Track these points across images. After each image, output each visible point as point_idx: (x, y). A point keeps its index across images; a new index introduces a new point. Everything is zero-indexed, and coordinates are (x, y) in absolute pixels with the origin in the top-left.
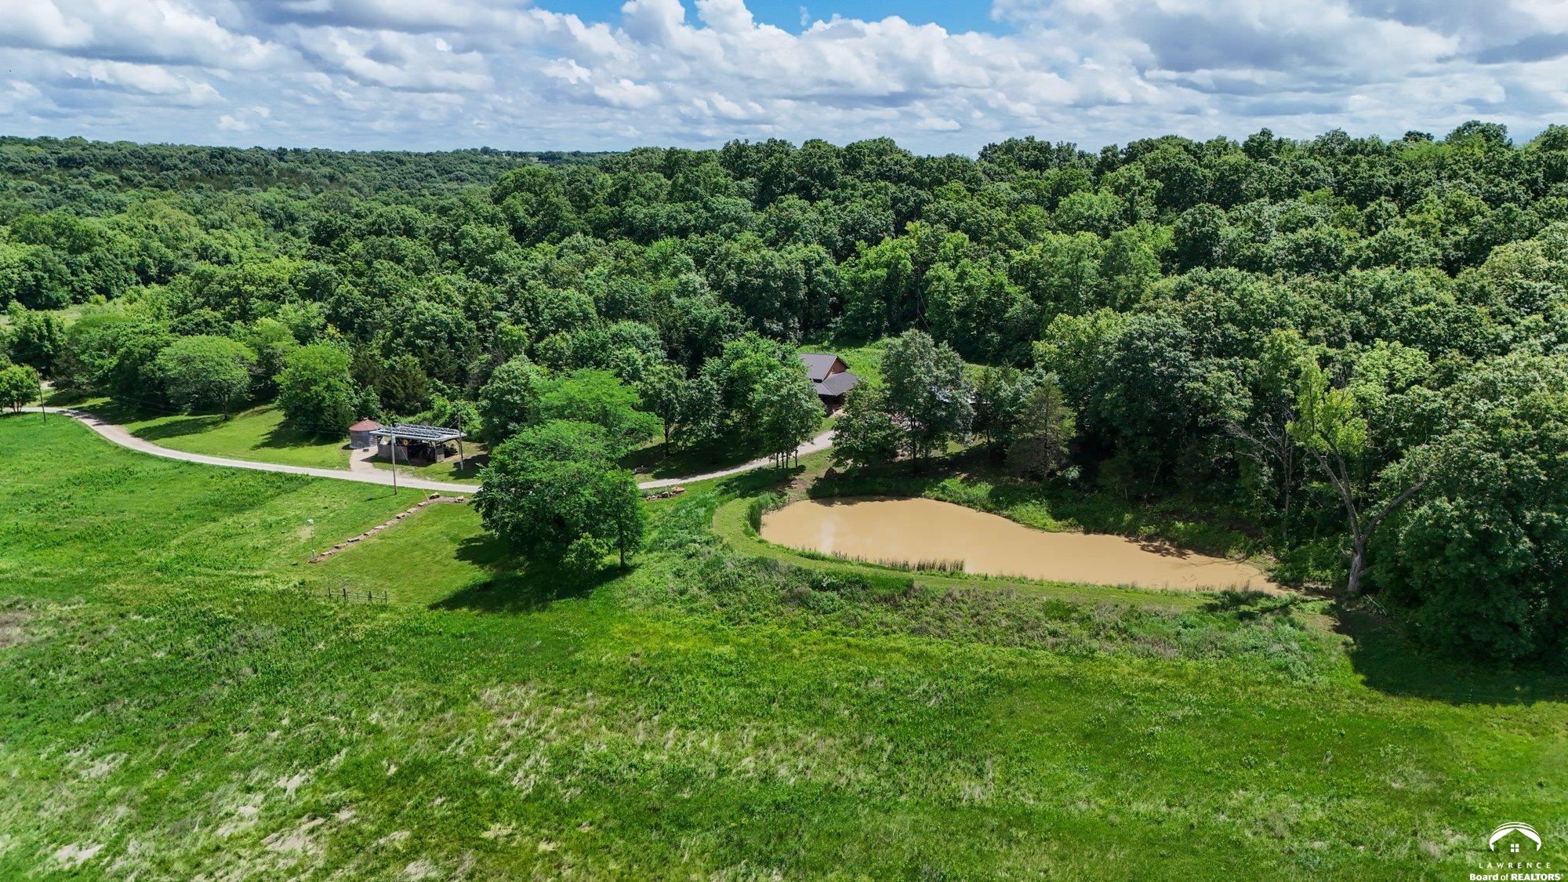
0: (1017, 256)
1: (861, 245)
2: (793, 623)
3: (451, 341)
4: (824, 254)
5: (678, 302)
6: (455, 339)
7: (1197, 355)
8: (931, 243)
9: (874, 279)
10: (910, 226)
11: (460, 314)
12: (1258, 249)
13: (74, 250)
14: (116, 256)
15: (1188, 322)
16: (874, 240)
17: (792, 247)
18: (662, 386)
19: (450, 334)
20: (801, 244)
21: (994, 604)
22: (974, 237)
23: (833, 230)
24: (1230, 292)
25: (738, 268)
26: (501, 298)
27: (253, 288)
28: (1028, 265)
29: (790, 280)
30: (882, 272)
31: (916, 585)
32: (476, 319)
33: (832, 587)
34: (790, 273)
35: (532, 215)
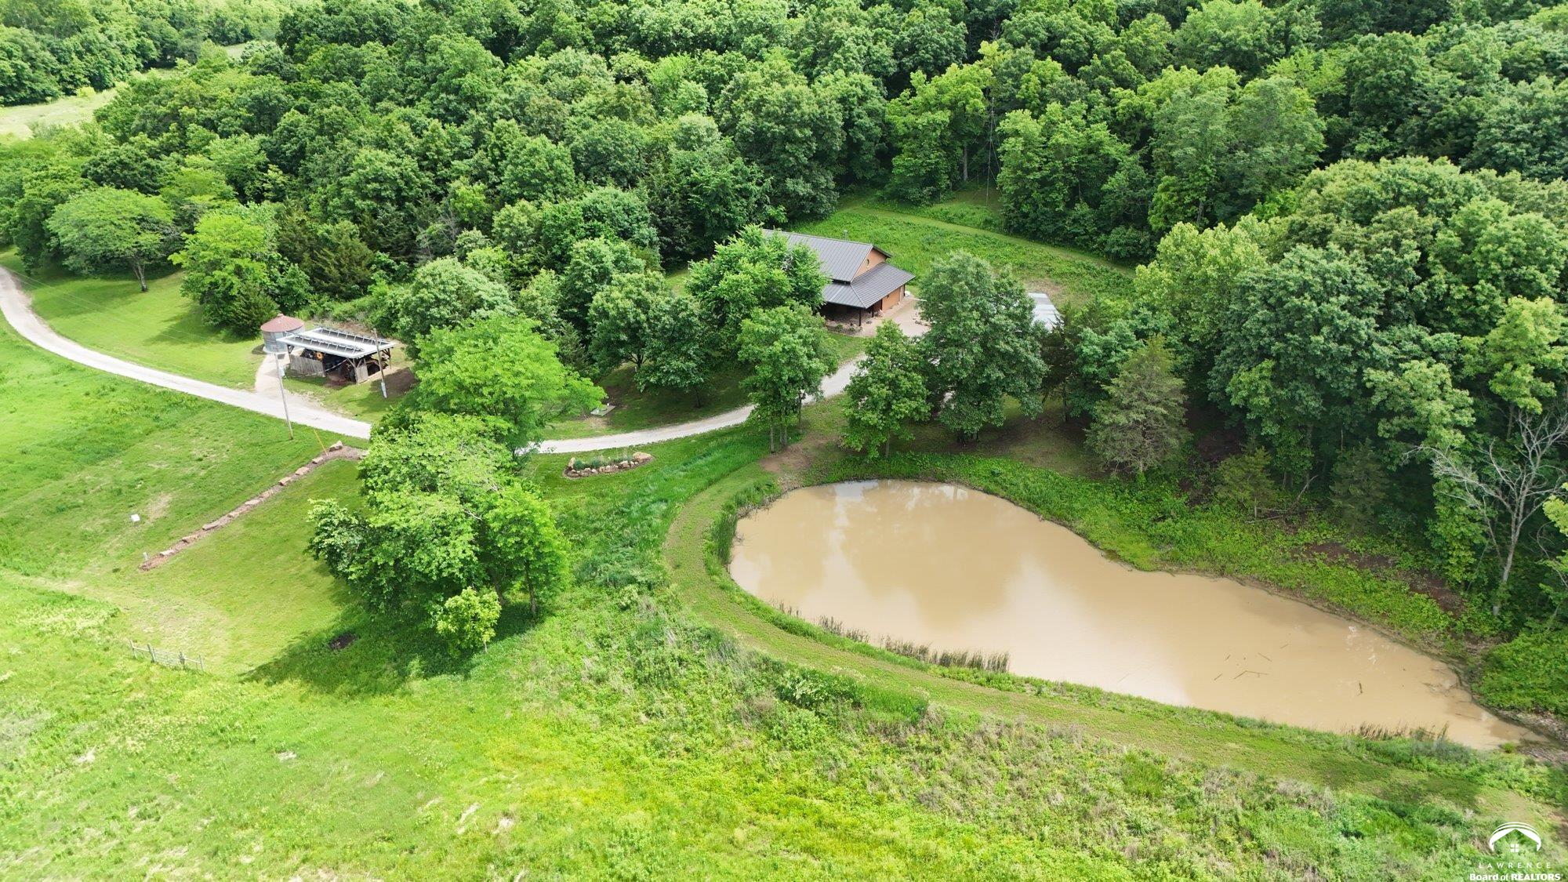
0: (1125, 98)
1: (917, 77)
2: (746, 765)
3: (400, 201)
4: (870, 87)
5: (677, 154)
6: (405, 199)
7: (1383, 323)
8: (1010, 75)
9: (933, 126)
10: (985, 47)
11: (410, 164)
12: (1471, 108)
13: (63, 31)
14: (110, 38)
15: (1376, 270)
16: (937, 67)
17: (829, 78)
18: (629, 304)
19: (399, 190)
20: (840, 72)
21: (1045, 755)
22: (1071, 67)
23: (884, 51)
24: (1444, 212)
25: (757, 108)
26: (466, 141)
27: (194, 111)
28: (1137, 114)
29: (820, 127)
30: (943, 116)
31: (933, 707)
32: (434, 170)
33: (807, 702)
34: (822, 118)
35: (528, 14)
